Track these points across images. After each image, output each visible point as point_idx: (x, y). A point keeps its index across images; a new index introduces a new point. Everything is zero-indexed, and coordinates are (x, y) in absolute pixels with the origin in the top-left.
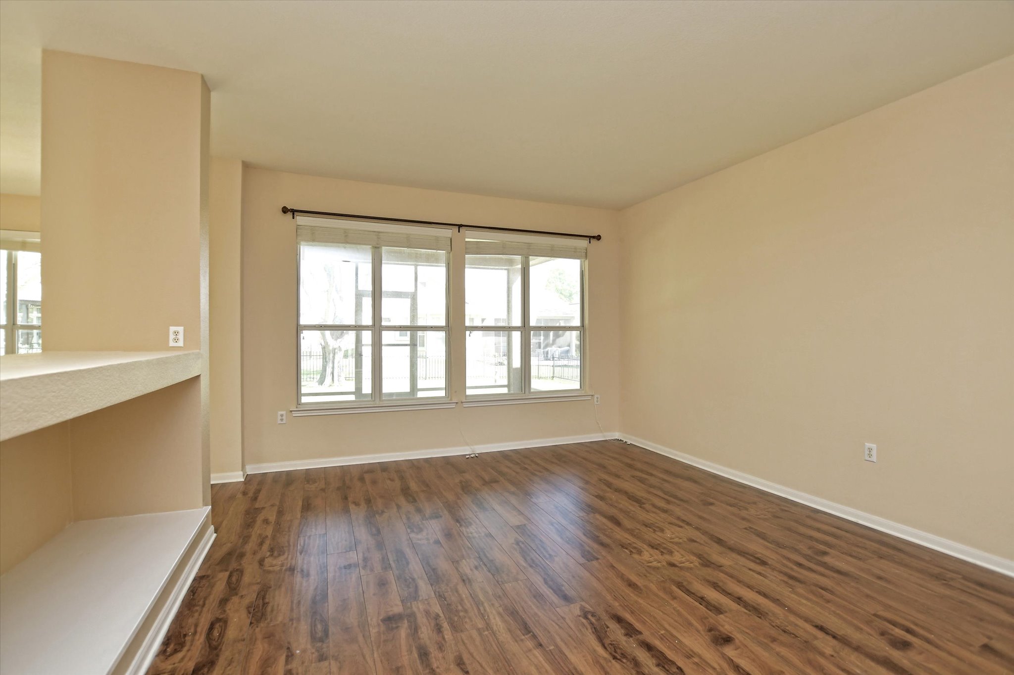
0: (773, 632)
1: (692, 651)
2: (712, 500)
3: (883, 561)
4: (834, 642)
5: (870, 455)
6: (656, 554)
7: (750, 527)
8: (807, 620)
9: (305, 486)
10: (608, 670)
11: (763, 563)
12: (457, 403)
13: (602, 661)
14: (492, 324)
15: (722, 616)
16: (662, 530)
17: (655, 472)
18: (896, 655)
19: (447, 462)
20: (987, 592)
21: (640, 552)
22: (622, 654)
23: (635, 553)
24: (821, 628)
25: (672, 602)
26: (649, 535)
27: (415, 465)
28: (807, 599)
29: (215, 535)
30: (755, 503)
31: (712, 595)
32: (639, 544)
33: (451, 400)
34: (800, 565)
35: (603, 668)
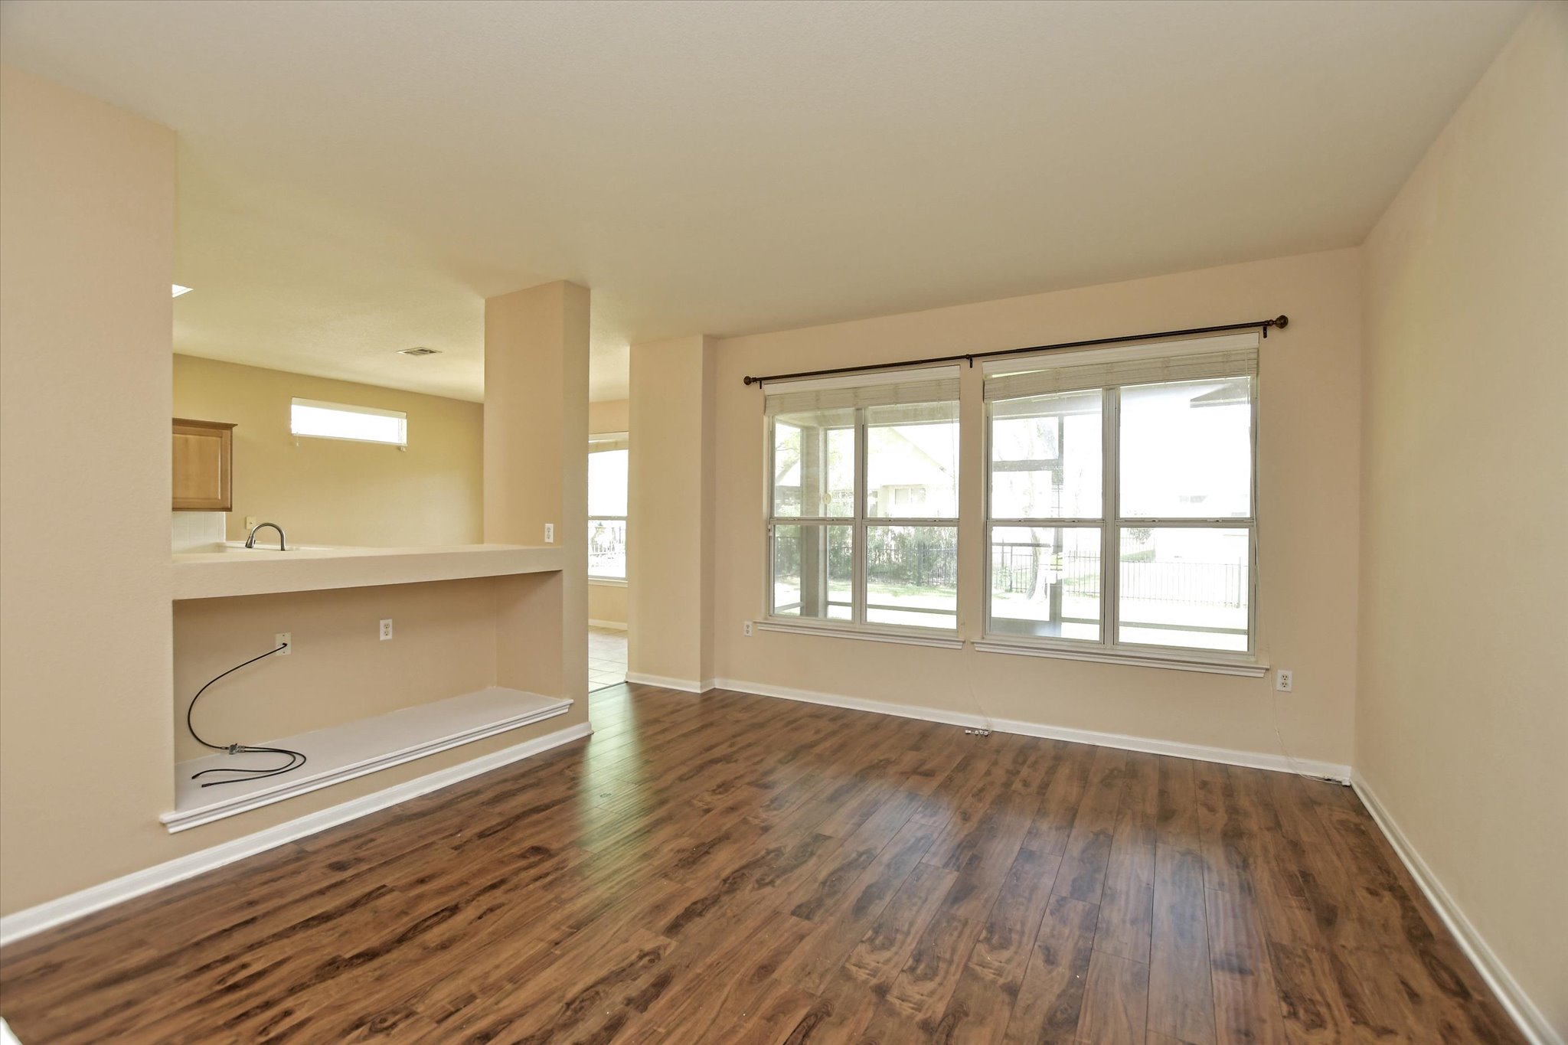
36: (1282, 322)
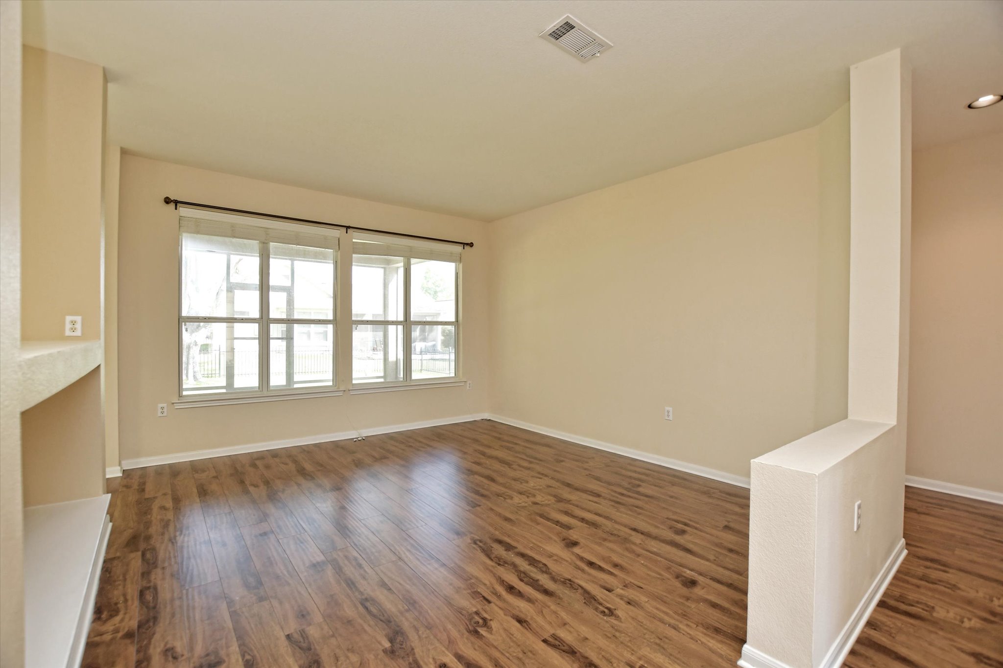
0: (605, 536)
1: (552, 553)
2: (562, 459)
3: (674, 487)
4: (642, 536)
5: (668, 416)
6: (524, 498)
7: (590, 474)
8: (625, 526)
9: (194, 475)
10: (495, 572)
11: (599, 496)
12: (344, 391)
13: (490, 568)
14: (370, 318)
15: (571, 531)
16: (527, 482)
17: (519, 442)
18: (678, 539)
19: (336, 445)
20: (733, 498)
21: (511, 498)
22: (504, 562)
23: (507, 499)
24: (635, 530)
25: (537, 527)
26: (517, 486)
27: (306, 450)
28: (627, 514)
29: (111, 524)
30: (593, 458)
31: (565, 519)
32: (510, 492)
33: (338, 388)
34: (622, 494)
35: (491, 571)
36: (471, 245)
